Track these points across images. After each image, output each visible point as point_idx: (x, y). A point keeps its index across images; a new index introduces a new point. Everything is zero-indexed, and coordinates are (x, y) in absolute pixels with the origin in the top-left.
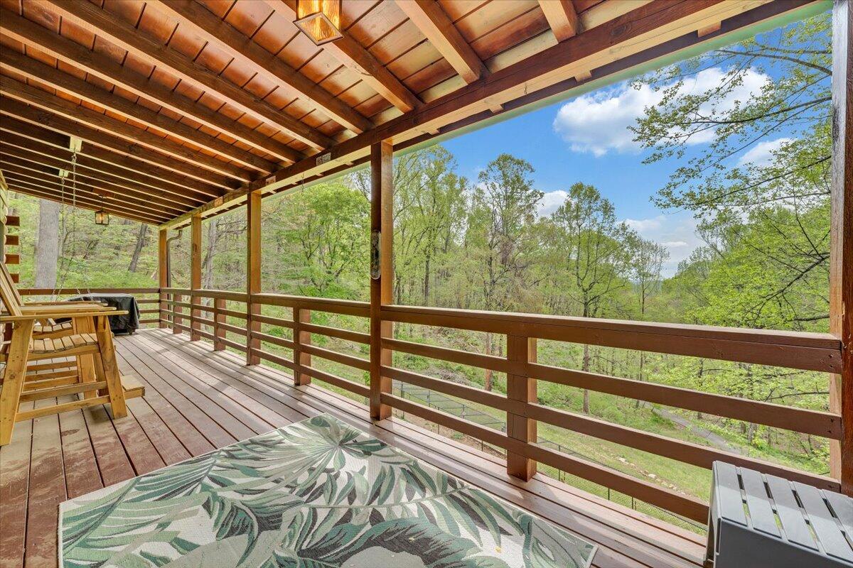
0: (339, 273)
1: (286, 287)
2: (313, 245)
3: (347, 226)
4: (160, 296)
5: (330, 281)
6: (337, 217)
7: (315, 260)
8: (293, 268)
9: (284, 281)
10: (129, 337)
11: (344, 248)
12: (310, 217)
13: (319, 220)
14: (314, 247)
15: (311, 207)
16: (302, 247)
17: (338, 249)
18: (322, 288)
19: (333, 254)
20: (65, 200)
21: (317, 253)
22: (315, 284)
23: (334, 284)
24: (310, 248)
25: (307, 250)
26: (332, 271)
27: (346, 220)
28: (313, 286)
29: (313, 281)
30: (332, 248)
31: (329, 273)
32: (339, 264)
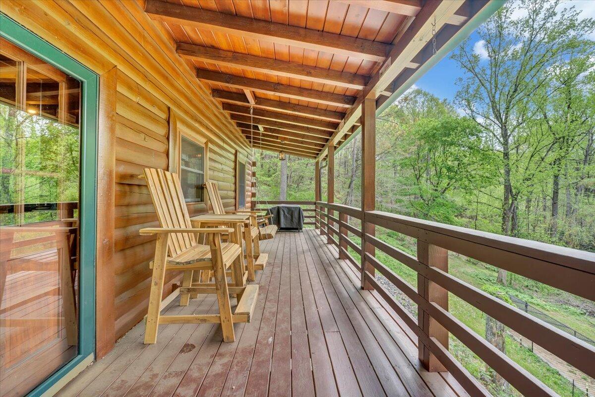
0: (445, 190)
1: (400, 201)
2: (422, 169)
3: (453, 149)
4: (316, 207)
5: (436, 197)
6: (444, 143)
7: (423, 180)
8: (406, 187)
9: (398, 197)
10: (297, 234)
11: (449, 169)
12: (419, 147)
13: (427, 149)
14: (422, 171)
15: (420, 139)
16: (412, 171)
17: (444, 170)
18: (430, 202)
19: (439, 175)
20: (262, 147)
21: (424, 175)
22: (423, 199)
23: (440, 200)
24: (419, 171)
25: (416, 172)
26: (439, 189)
27: (452, 144)
28: (422, 201)
29: (421, 198)
30: (438, 170)
31: (436, 190)
32: (445, 182)
